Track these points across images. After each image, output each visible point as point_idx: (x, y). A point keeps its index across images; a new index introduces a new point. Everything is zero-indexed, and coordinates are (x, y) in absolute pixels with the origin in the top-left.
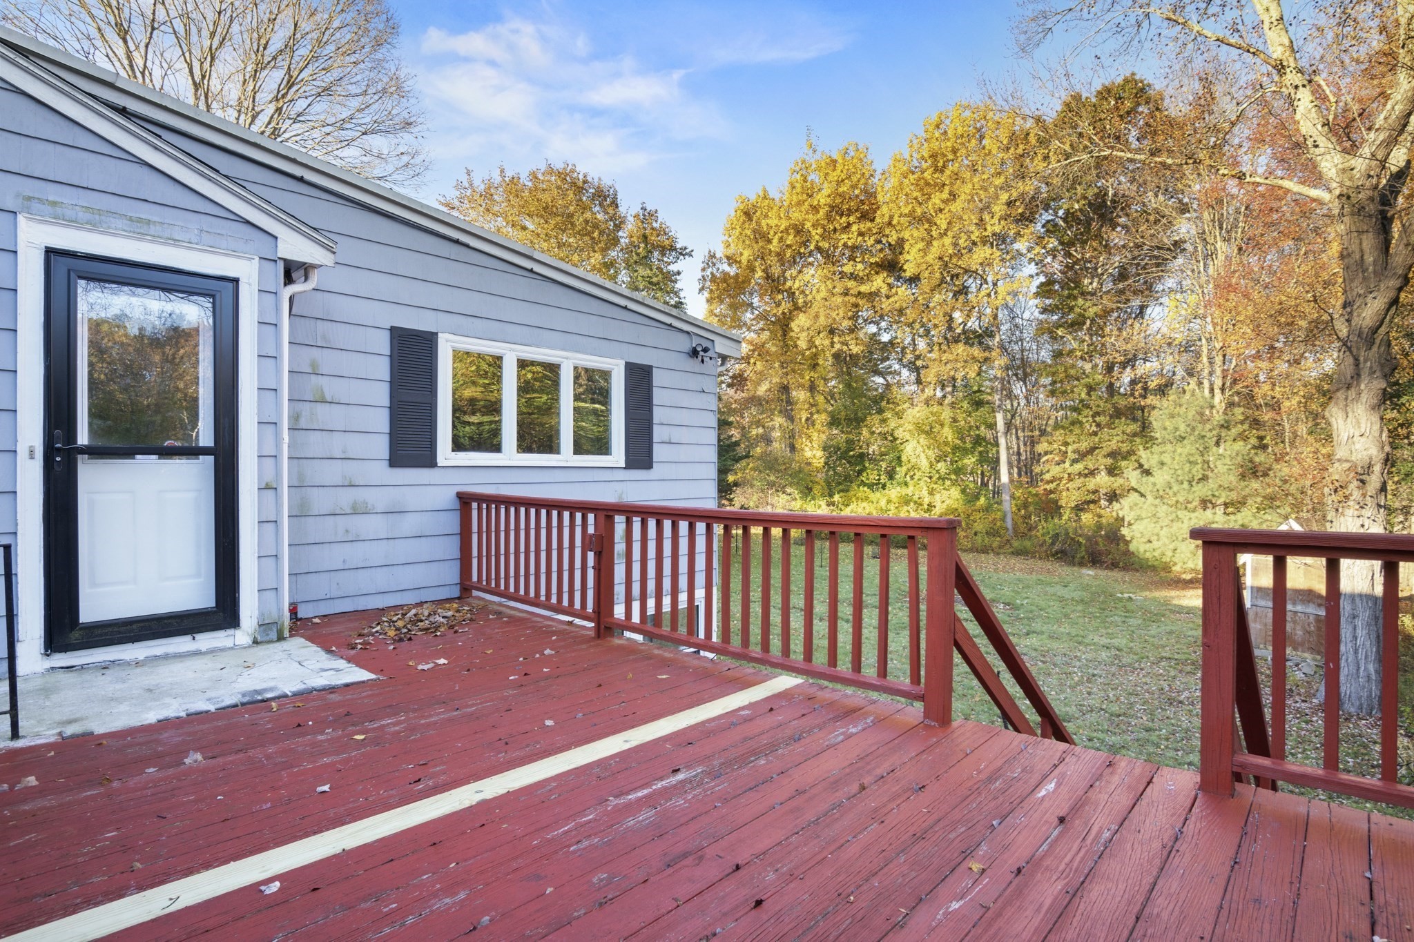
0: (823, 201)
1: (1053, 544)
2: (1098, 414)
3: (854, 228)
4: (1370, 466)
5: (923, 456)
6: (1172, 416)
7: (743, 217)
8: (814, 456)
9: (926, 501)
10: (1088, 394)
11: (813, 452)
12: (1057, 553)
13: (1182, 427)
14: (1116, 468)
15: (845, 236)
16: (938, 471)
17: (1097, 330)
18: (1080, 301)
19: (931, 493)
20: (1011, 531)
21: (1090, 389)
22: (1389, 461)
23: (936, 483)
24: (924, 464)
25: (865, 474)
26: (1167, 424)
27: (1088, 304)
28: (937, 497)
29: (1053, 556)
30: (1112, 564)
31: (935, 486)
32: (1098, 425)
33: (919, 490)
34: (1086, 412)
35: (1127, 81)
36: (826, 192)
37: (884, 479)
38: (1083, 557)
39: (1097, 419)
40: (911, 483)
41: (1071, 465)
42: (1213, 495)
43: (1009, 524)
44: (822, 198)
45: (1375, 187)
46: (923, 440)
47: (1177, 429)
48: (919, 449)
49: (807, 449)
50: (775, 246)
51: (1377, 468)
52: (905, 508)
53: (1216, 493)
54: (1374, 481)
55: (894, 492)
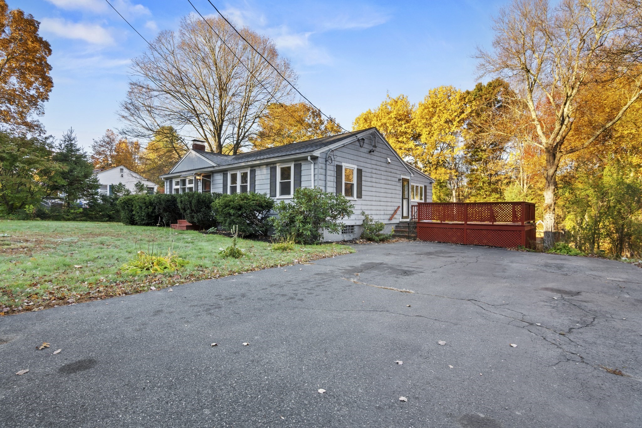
0: (393, 116)
2: (486, 191)
3: (404, 126)
4: (551, 205)
6: (511, 192)
7: (364, 121)
10: (483, 184)
13: (514, 196)
15: (400, 128)
17: (486, 163)
21: (484, 183)
22: (555, 204)
26: (509, 195)
27: (483, 154)
32: (486, 195)
34: (483, 191)
35: (497, 80)
36: (395, 113)
39: (486, 193)
44: (393, 115)
45: (552, 147)
47: (512, 197)
51: (553, 205)
54: (552, 208)
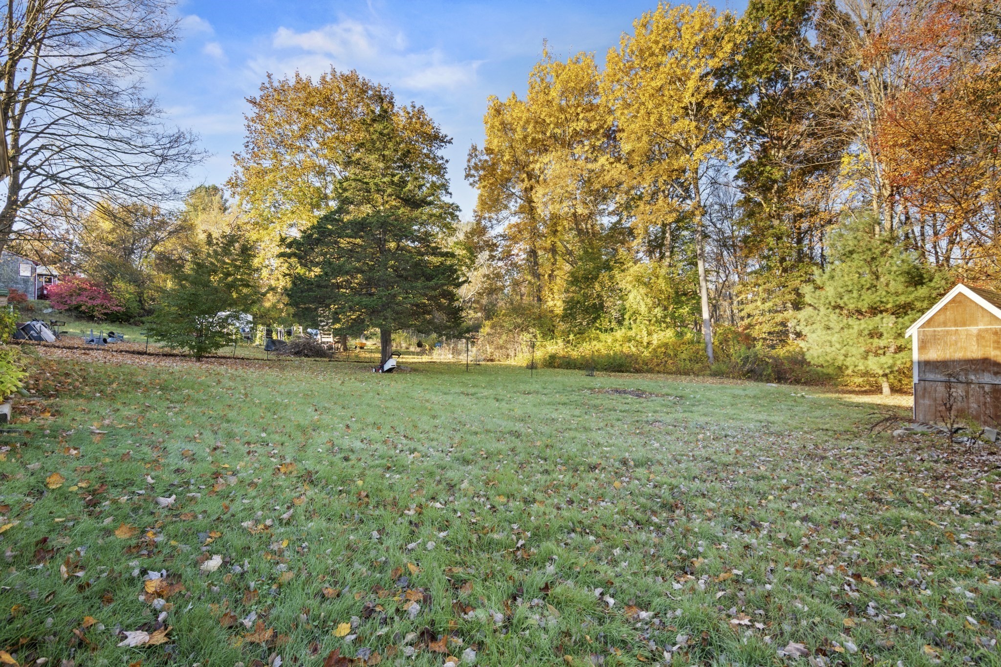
1: (744, 365)
5: (642, 303)
7: (494, 113)
8: (555, 305)
9: (645, 340)
10: (775, 241)
11: (556, 303)
12: (748, 372)
14: (799, 302)
16: (655, 316)
18: (768, 168)
19: (649, 334)
20: (711, 359)
21: (777, 237)
23: (653, 325)
24: (643, 309)
25: (598, 321)
27: (775, 169)
28: (655, 336)
29: (744, 375)
30: (795, 380)
31: (653, 328)
33: (640, 331)
37: (614, 324)
38: (769, 375)
40: (633, 326)
41: (763, 303)
42: (882, 302)
43: (710, 353)
46: (643, 290)
48: (639, 297)
49: (549, 299)
50: (519, 135)
52: (627, 344)
53: (884, 300)
55: (619, 334)
